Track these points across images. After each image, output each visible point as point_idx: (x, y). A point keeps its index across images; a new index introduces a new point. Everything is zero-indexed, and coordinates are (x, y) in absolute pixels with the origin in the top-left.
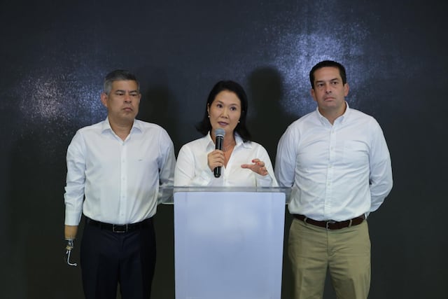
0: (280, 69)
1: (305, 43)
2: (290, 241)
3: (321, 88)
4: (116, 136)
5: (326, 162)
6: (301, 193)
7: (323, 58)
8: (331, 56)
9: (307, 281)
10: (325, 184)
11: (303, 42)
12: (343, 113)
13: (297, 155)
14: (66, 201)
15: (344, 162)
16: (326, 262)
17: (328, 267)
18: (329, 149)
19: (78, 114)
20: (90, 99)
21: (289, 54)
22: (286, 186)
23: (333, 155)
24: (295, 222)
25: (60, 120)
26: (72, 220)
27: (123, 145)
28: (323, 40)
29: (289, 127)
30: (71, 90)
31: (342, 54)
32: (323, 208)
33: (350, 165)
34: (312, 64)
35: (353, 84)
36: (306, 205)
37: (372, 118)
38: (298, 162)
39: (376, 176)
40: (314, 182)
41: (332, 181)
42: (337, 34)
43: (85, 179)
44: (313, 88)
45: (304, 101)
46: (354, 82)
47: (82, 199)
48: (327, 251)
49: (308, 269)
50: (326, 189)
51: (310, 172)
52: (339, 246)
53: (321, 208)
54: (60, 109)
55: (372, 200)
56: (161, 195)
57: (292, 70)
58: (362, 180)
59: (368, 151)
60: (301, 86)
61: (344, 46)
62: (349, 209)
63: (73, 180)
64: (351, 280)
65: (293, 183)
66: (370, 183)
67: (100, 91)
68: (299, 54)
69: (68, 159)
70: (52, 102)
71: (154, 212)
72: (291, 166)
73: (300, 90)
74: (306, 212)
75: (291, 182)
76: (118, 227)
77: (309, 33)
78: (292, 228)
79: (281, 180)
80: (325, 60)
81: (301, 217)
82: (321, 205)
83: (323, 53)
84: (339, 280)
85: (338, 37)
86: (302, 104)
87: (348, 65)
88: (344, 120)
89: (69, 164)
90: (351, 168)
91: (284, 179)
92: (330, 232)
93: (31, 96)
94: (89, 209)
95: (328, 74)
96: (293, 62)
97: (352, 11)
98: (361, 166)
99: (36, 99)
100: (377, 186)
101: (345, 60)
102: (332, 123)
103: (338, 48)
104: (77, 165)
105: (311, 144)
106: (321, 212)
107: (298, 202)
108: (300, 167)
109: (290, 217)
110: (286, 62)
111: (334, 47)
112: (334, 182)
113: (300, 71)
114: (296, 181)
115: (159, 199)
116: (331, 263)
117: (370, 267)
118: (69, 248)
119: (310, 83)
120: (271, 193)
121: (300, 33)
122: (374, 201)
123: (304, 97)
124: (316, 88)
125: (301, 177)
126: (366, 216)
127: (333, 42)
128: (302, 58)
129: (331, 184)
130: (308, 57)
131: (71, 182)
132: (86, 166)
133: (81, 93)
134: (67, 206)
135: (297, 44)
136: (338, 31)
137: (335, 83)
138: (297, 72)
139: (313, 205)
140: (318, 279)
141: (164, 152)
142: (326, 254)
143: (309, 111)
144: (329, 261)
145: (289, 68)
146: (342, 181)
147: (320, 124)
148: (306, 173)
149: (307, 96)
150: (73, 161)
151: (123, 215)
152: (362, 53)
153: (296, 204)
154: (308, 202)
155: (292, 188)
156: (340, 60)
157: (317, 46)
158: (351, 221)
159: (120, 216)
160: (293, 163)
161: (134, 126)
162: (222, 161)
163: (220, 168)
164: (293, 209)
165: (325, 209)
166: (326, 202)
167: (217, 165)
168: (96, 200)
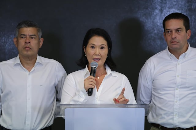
0: (141, 19)
3: (169, 34)
4: (24, 68)
5: (174, 86)
6: (156, 107)
7: (172, 11)
8: (178, 10)
10: (174, 101)
12: (186, 51)
13: (153, 81)
15: (187, 85)
18: (176, 77)
20: (5, 42)
21: (147, 9)
22: (146, 103)
23: (179, 80)
27: (29, 74)
29: (147, 61)
31: (186, 8)
32: (172, 119)
33: (192, 88)
34: (164, 15)
35: (194, 29)
36: (160, 117)
38: (154, 86)
40: (166, 100)
41: (178, 99)
45: (159, 42)
50: (174, 105)
51: (162, 93)
57: (149, 20)
60: (156, 32)
61: (188, 2)
62: (191, 119)
65: (150, 101)
67: (11, 36)
68: (154, 9)
71: (52, 123)
72: (149, 89)
73: (155, 34)
74: (160, 121)
75: (149, 100)
79: (142, 99)
82: (171, 117)
83: (172, 8)
86: (157, 44)
87: (191, 16)
91: (144, 98)
95: (175, 24)
96: (150, 15)
101: (188, 12)
102: (178, 58)
103: (183, 4)
105: (163, 73)
106: (171, 121)
107: (154, 115)
108: (155, 89)
110: (145, 14)
111: (180, 3)
112: (180, 100)
113: (156, 21)
114: (153, 100)
125: (156, 96)
128: (157, 11)
129: (178, 102)
130: (161, 11)
135: (153, 1)
139: (165, 116)
143: (161, 49)
145: (147, 19)
146: (186, 99)
147: (169, 58)
149: (161, 38)
151: (28, 125)
153: (153, 116)
154: (161, 115)
155: (150, 105)
156: (185, 12)
157: (168, 2)
158: (194, 128)
159: (26, 125)
160: (150, 87)
161: (37, 61)
162: (94, 84)
163: (92, 89)
164: (151, 120)
165: (174, 120)
166: (174, 114)
167: (90, 86)
168: (10, 115)
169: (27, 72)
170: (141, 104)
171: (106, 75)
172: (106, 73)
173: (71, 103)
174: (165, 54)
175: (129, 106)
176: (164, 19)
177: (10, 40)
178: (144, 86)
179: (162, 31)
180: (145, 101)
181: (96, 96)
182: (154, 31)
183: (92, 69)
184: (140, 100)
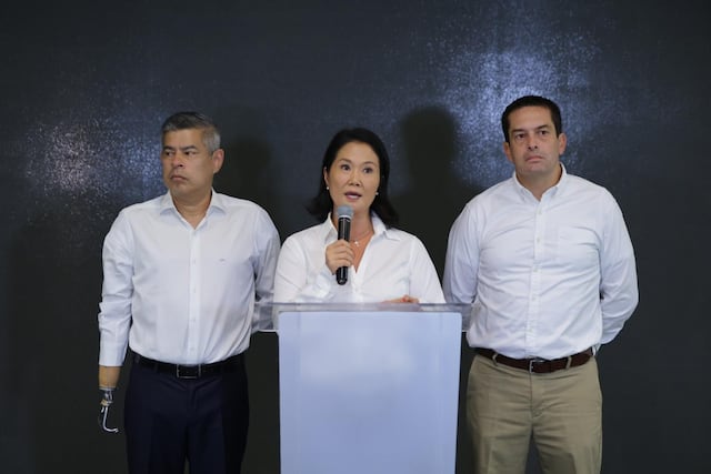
0: (452, 110)
1: (494, 66)
2: (469, 392)
3: (520, 140)
4: (183, 220)
5: (530, 262)
6: (487, 314)
7: (523, 92)
8: (537, 89)
9: (498, 457)
10: (527, 298)
11: (490, 66)
12: (557, 182)
13: (481, 251)
14: (101, 326)
15: (558, 261)
16: (529, 427)
17: (532, 436)
18: (533, 241)
19: (120, 184)
20: (141, 160)
21: (467, 85)
22: (463, 301)
23: (539, 250)
24: (478, 360)
25: (90, 193)
26: (110, 357)
27: (195, 234)
28: (524, 62)
29: (468, 205)
30: (109, 144)
31: (555, 85)
32: (524, 337)
33: (569, 267)
34: (506, 101)
35: (573, 135)
36: (496, 333)
37: (604, 190)
38: (483, 262)
39: (612, 285)
40: (510, 295)
41: (538, 292)
42: (546, 52)
43: (133, 290)
44: (508, 140)
45: (493, 163)
46: (574, 131)
47: (128, 323)
48: (531, 409)
49: (498, 438)
50: (528, 306)
51: (502, 278)
52: (548, 400)
53: (520, 338)
54: (92, 176)
55: (604, 324)
56: (257, 317)
57: (472, 111)
58: (587, 292)
59: (597, 243)
61: (559, 72)
62: (566, 339)
63: (112, 292)
64: (570, 456)
65: (474, 297)
66: (601, 297)
68: (483, 85)
69: (105, 256)
70: (78, 165)
71: (246, 345)
72: (471, 269)
74: (495, 344)
75: (471, 294)
76: (185, 370)
77: (500, 51)
78: (473, 371)
79: (455, 292)
80: (528, 94)
81: (487, 353)
82: (520, 333)
83: (523, 84)
84: (549, 455)
85: (548, 57)
86: (489, 167)
87: (565, 103)
88: (558, 193)
89: (107, 266)
90: (569, 271)
92: (534, 377)
93: (43, 156)
94: (138, 340)
95: (531, 118)
96: (474, 99)
97: (571, 14)
98: (588, 268)
99: (52, 160)
100: (614, 301)
101: (559, 94)
102: (539, 200)
103: (547, 76)
104: (119, 267)
105: (504, 233)
106: (520, 344)
107: (482, 328)
108: (486, 268)
109: (469, 353)
110: (462, 98)
111: (542, 73)
112: (541, 295)
113: (486, 113)
114: (480, 294)
115: (253, 325)
116: (536, 429)
117: (600, 434)
118: (105, 403)
119: (502, 132)
120: (437, 314)
121: (485, 52)
122: (608, 325)
123: (493, 155)
124: (513, 142)
125: (488, 286)
126: (594, 351)
127: (540, 65)
128: (489, 91)
129: (537, 298)
130: (499, 91)
131: (108, 295)
132: (133, 269)
133: (127, 149)
134: (103, 334)
135: (480, 69)
136: (547, 47)
137: (543, 132)
138: (481, 114)
139: (508, 332)
140: (516, 454)
141: (263, 246)
142: (529, 414)
143: (500, 178)
144: (534, 425)
145: (467, 109)
146: (554, 294)
147: (519, 199)
148: (495, 279)
149: (497, 154)
150: (112, 261)
151: (192, 349)
152: (588, 83)
153: (479, 332)
154: (498, 328)
155: (473, 305)
156: (551, 95)
157: (514, 72)
158: (570, 359)
159: (189, 350)
160: (475, 263)
161: (212, 204)
162: (349, 258)
163: (345, 268)
164: (475, 340)
165: (528, 340)
166: (528, 328)
167: (341, 263)
168: (150, 326)
169: (191, 230)
170: (454, 304)
171: (373, 238)
172: (373, 232)
173: (297, 301)
174: (509, 189)
175: (424, 308)
176: (504, 109)
177: (153, 155)
178: (460, 262)
179: (501, 136)
180: (463, 297)
181: (353, 285)
182: (484, 136)
183: (340, 223)
184: (452, 295)
